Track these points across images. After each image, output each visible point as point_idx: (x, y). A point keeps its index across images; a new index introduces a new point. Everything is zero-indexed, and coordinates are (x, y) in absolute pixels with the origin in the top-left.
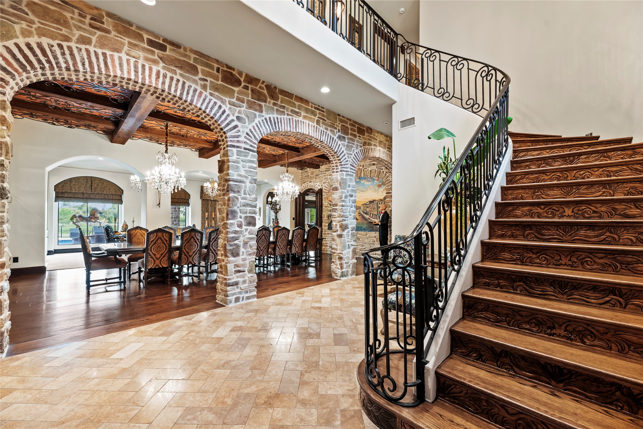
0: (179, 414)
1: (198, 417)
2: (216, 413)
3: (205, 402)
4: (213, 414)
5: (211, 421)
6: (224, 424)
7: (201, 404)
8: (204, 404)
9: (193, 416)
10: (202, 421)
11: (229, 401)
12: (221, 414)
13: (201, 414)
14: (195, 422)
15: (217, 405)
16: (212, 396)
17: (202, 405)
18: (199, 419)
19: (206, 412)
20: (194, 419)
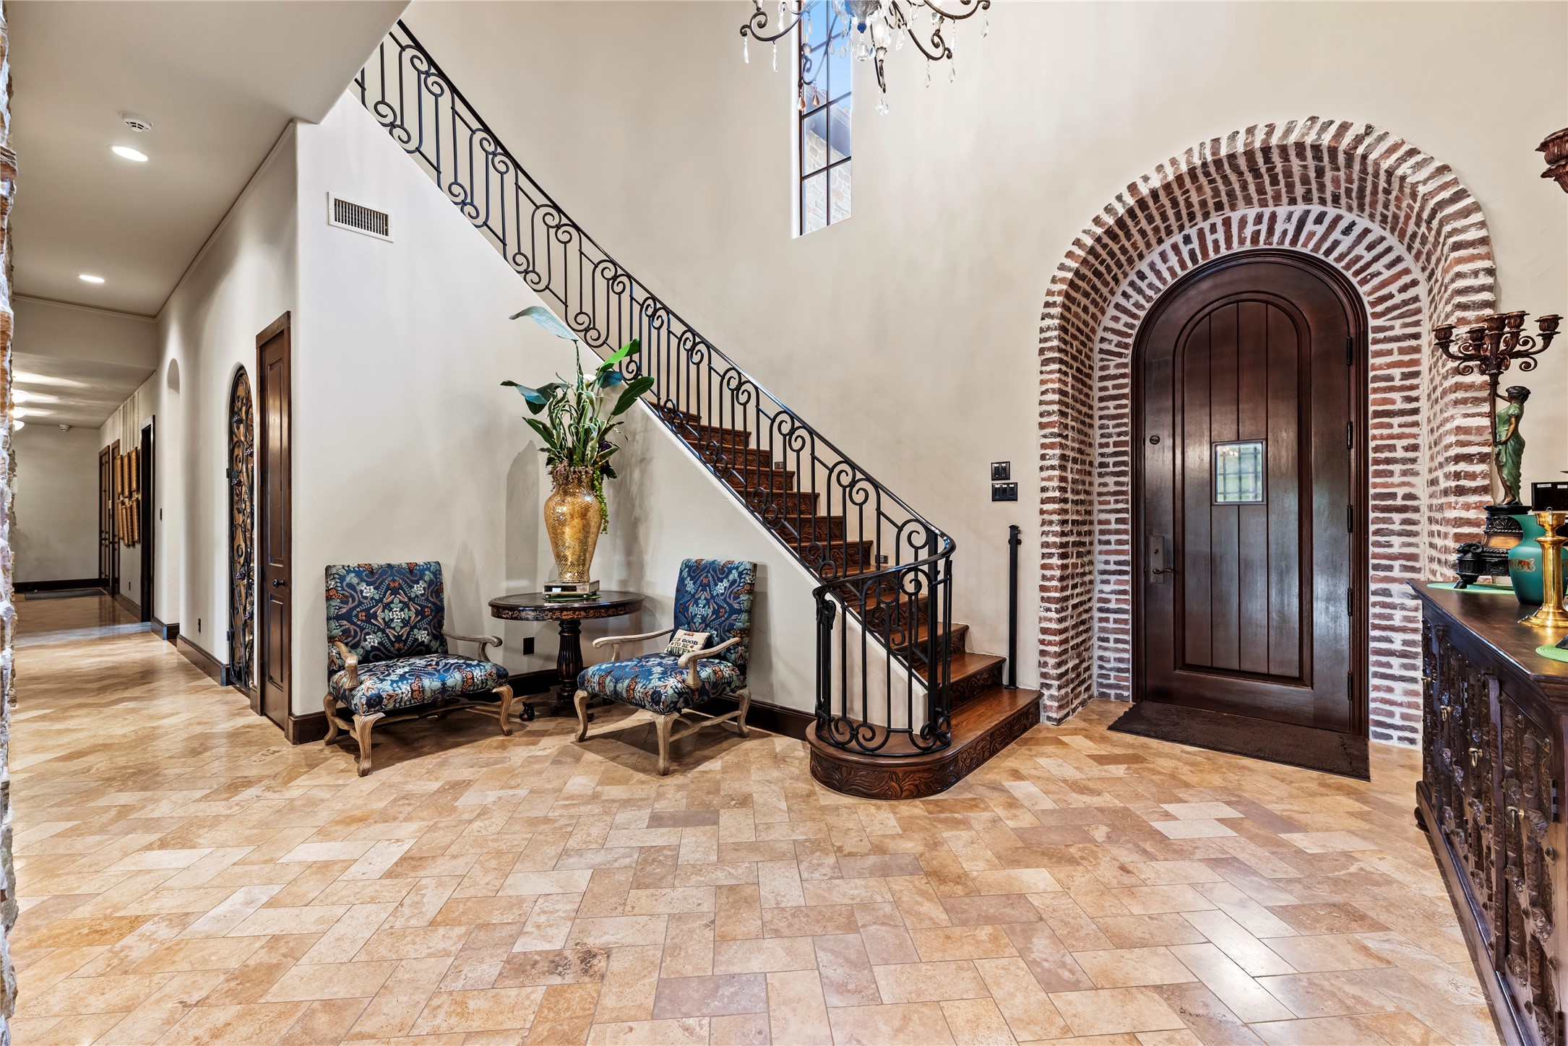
0: (1072, 996)
1: (1055, 962)
2: (1028, 939)
3: (1012, 968)
4: (1031, 943)
5: (1049, 938)
6: (1041, 919)
7: (1021, 973)
8: (1018, 968)
9: (1060, 971)
10: (1059, 951)
11: (984, 932)
12: (1024, 931)
13: (1046, 960)
14: (1068, 959)
15: (1006, 945)
16: (987, 966)
17: (1023, 969)
18: (1059, 956)
19: (1035, 955)
20: (1064, 965)
